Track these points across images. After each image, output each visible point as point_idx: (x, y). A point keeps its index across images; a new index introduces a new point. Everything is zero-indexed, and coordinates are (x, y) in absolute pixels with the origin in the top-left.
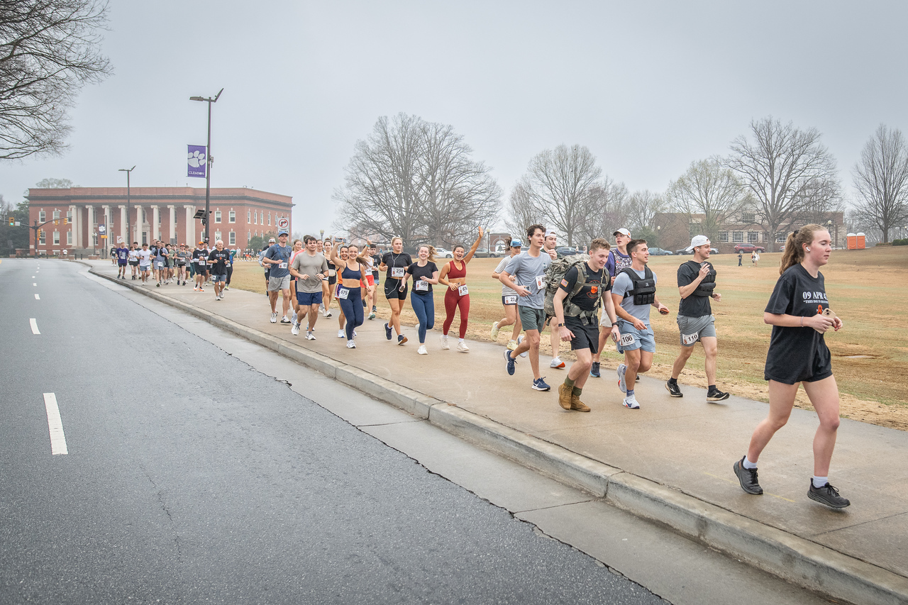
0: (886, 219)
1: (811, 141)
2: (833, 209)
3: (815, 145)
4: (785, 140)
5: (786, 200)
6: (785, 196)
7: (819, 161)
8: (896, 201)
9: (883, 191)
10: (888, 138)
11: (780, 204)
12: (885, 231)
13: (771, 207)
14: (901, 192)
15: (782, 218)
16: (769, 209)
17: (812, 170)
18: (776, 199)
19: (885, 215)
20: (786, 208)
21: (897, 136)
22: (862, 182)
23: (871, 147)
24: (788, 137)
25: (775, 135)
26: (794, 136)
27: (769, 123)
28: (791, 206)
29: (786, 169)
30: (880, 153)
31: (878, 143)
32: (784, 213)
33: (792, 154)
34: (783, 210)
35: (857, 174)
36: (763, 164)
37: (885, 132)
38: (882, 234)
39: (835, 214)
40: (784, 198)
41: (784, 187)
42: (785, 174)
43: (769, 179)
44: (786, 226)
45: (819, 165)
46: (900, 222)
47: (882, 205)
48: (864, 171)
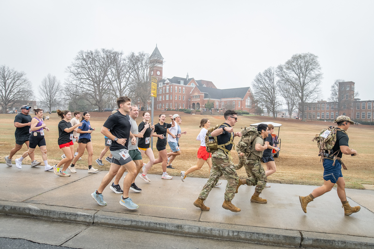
0: (50, 105)
1: (22, 76)
2: (31, 100)
3: (23, 77)
4: (11, 74)
5: (11, 96)
6: (11, 94)
7: (25, 83)
8: (54, 99)
9: (49, 95)
10: (51, 78)
11: (9, 97)
12: (50, 108)
13: (5, 97)
14: (56, 96)
15: (9, 101)
16: (4, 98)
17: (22, 86)
18: (7, 95)
19: (50, 103)
20: (11, 98)
21: (54, 78)
22: (42, 92)
23: (45, 81)
24: (12, 73)
25: (7, 72)
26: (15, 73)
27: (4, 67)
28: (13, 98)
29: (11, 85)
30: (49, 83)
31: (48, 80)
32: (10, 100)
33: (14, 79)
34: (10, 99)
35: (40, 89)
36: (1, 82)
37: (50, 76)
38: (49, 109)
39: (32, 102)
40: (10, 95)
41: (10, 90)
42: (10, 86)
43: (4, 87)
44: (11, 105)
45: (25, 84)
46: (55, 105)
47: (49, 100)
48: (42, 88)
